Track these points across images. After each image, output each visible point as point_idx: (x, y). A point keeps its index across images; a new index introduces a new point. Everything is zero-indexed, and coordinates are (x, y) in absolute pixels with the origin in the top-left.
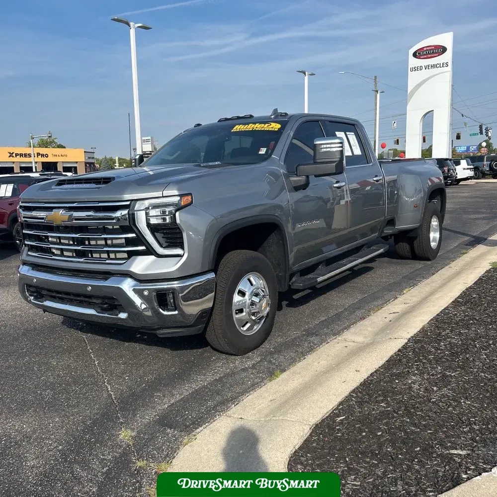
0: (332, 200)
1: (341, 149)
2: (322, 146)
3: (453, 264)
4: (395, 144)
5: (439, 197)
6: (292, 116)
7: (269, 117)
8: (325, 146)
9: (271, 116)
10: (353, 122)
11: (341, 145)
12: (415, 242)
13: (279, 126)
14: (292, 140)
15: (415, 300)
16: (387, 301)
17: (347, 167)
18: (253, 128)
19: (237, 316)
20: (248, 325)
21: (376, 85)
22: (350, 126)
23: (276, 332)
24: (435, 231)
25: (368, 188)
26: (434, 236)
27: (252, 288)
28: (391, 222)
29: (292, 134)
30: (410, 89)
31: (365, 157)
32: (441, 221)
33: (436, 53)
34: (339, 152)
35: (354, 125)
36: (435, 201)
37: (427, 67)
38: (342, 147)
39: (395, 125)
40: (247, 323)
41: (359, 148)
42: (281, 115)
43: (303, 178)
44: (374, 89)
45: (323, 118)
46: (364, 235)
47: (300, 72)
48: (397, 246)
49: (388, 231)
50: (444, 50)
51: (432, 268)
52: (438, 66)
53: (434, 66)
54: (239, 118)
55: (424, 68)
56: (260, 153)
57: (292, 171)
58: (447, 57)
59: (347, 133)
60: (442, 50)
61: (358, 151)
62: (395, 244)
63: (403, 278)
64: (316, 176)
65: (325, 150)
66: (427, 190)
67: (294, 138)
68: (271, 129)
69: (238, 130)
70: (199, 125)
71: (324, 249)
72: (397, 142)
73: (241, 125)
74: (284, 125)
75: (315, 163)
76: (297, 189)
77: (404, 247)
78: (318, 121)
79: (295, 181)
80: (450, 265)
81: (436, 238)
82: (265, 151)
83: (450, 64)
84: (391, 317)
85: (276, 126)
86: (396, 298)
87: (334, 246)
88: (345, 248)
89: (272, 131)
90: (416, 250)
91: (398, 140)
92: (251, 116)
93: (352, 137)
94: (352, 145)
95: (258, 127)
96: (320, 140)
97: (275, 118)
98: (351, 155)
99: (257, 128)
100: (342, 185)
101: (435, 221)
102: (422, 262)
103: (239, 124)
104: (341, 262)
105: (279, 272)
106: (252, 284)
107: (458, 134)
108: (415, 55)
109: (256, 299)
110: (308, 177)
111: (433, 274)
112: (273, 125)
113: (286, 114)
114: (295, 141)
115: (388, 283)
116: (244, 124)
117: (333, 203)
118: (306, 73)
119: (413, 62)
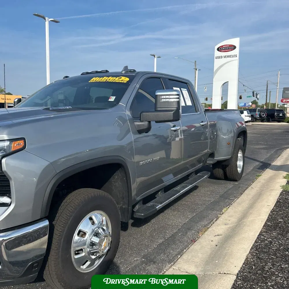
0: (171, 137)
1: (178, 100)
2: (162, 97)
3: (253, 185)
4: (205, 100)
5: (242, 137)
6: (138, 72)
7: (121, 73)
8: (164, 97)
9: (122, 71)
10: (186, 82)
11: (178, 97)
12: (227, 169)
13: (127, 79)
14: (138, 90)
15: (234, 220)
16: (211, 222)
17: (182, 115)
18: (106, 80)
19: (76, 257)
20: (88, 263)
21: (195, 66)
22: (184, 84)
23: (119, 257)
24: (240, 160)
25: (193, 129)
26: (240, 163)
27: (93, 227)
28: (212, 155)
29: (138, 86)
30: (215, 69)
31: (194, 107)
32: (244, 153)
33: (230, 49)
34: (177, 103)
35: (186, 83)
36: (239, 139)
37: (225, 57)
38: (179, 98)
39: (206, 89)
40: (87, 261)
41: (190, 100)
42: (130, 71)
43: (146, 123)
44: (194, 68)
45: (164, 76)
46: (193, 165)
47: (152, 55)
48: (214, 170)
49: (210, 162)
50: (234, 47)
51: (239, 188)
52: (231, 56)
53: (228, 56)
54: (97, 72)
55: (223, 57)
56: (110, 100)
57: (137, 117)
58: (236, 52)
59: (182, 89)
60: (233, 47)
61: (189, 103)
62: (213, 169)
63: (220, 196)
64: (157, 122)
65: (164, 100)
66: (235, 131)
67: (140, 88)
68: (121, 82)
69: (94, 81)
70: (67, 77)
71: (164, 179)
72: (207, 99)
73: (97, 78)
74: (132, 78)
75: (156, 111)
76: (140, 132)
77: (219, 172)
78: (160, 78)
79: (138, 125)
80: (252, 186)
81: (241, 165)
82: (114, 99)
83: (238, 56)
84: (216, 240)
85: (126, 80)
86: (218, 218)
87: (171, 176)
88: (179, 176)
89: (122, 83)
90: (228, 175)
91: (207, 98)
92: (107, 71)
93: (185, 92)
94: (185, 98)
95: (111, 79)
96: (160, 92)
97: (125, 73)
98: (185, 105)
99: (109, 80)
100: (178, 129)
101: (240, 154)
102: (232, 183)
103: (96, 77)
104: (175, 189)
105: (123, 204)
106: (93, 223)
107: (240, 96)
108: (218, 49)
109: (96, 240)
110: (149, 122)
111: (242, 194)
112: (123, 78)
113: (134, 71)
114: (140, 91)
115: (210, 202)
116: (100, 77)
117: (171, 139)
118: (156, 56)
119: (217, 53)
